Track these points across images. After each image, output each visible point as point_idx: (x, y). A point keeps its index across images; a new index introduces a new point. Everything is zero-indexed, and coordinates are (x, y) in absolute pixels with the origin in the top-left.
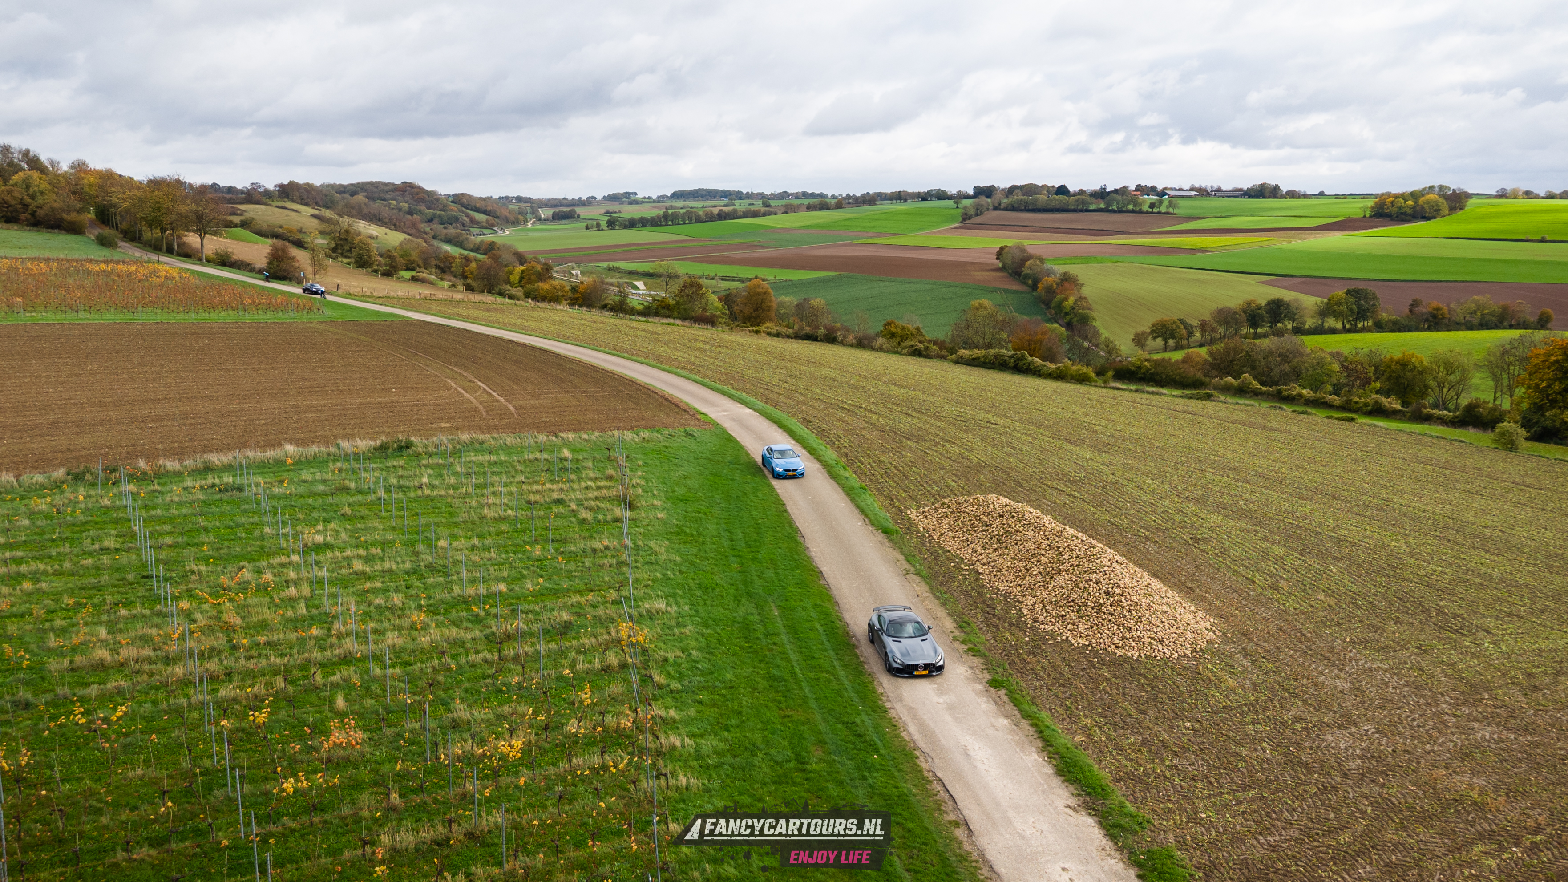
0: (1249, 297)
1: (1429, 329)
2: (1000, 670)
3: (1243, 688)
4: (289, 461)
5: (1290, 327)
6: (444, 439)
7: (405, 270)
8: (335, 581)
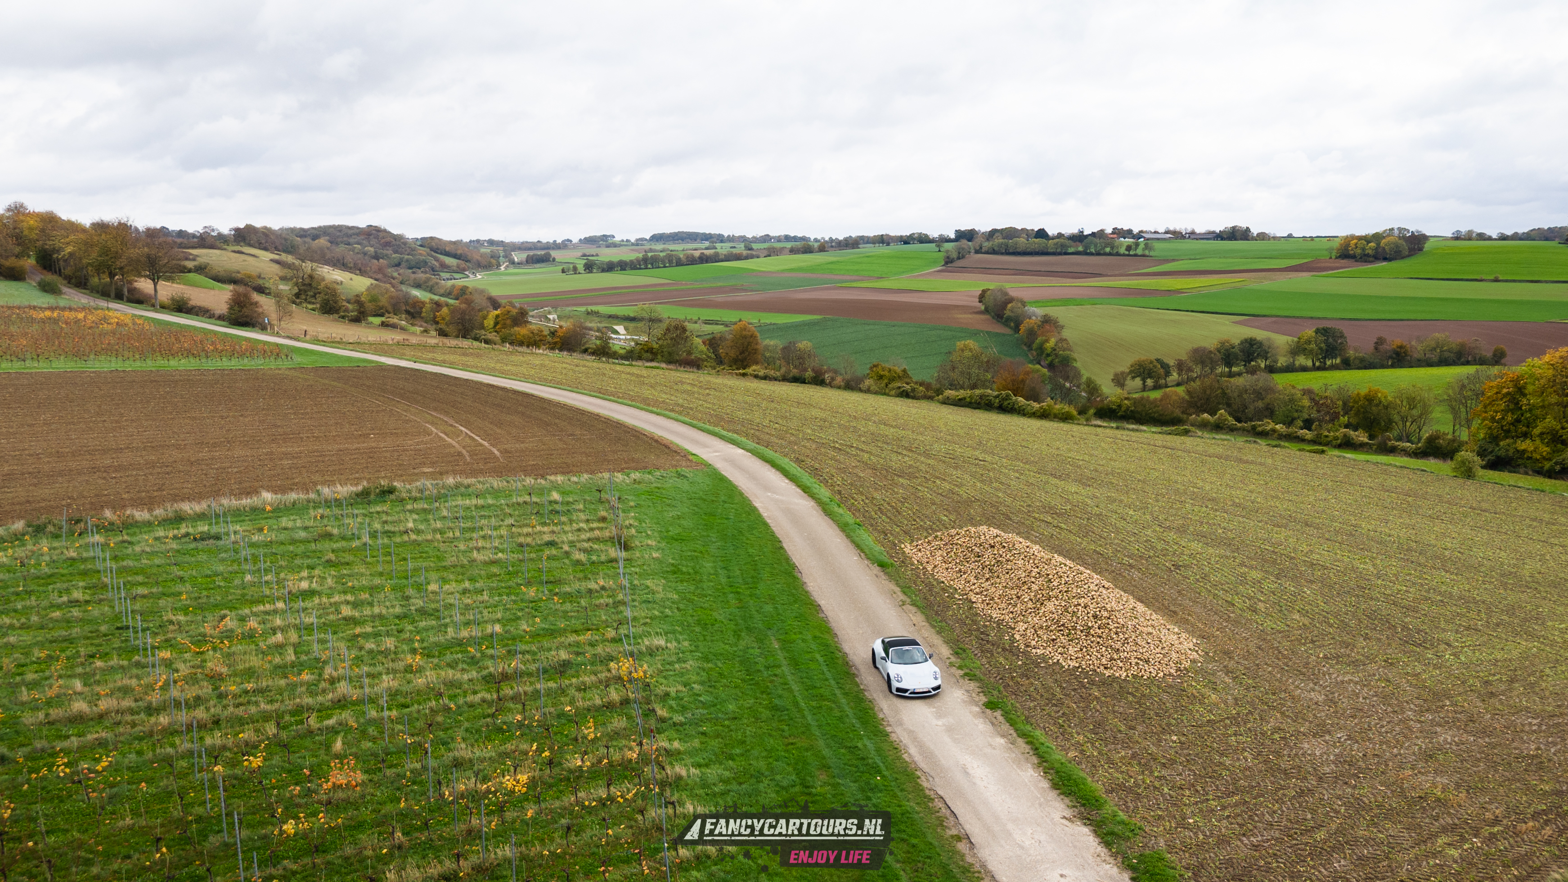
0: (1225, 337)
1: (1393, 366)
2: (995, 693)
3: (1225, 703)
4: (268, 508)
5: (1263, 365)
6: (428, 483)
7: (375, 316)
8: (324, 627)
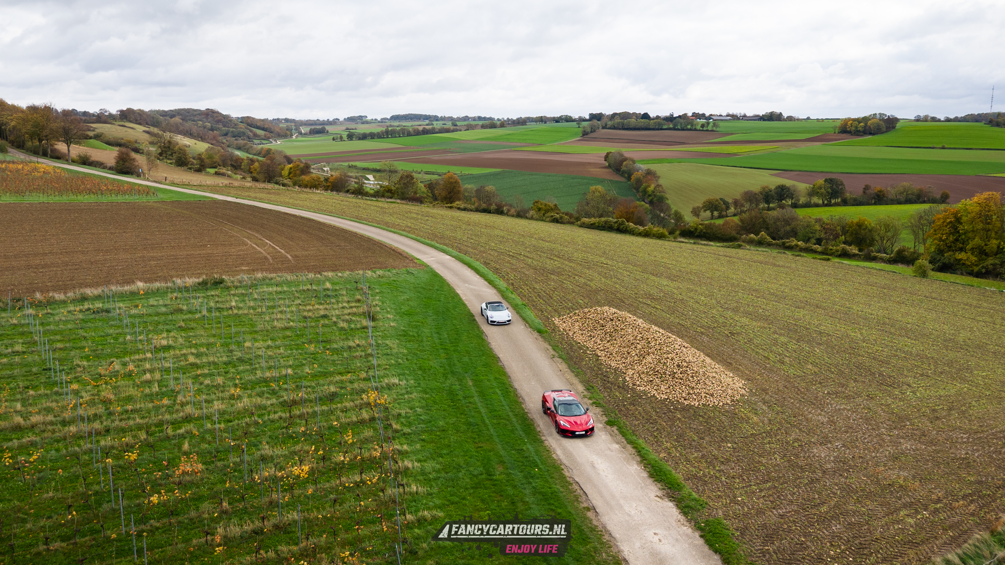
0: (765, 184)
1: (875, 204)
2: (613, 415)
3: (763, 422)
4: (142, 292)
5: (790, 203)
6: (245, 277)
7: (211, 168)
8: (177, 370)
